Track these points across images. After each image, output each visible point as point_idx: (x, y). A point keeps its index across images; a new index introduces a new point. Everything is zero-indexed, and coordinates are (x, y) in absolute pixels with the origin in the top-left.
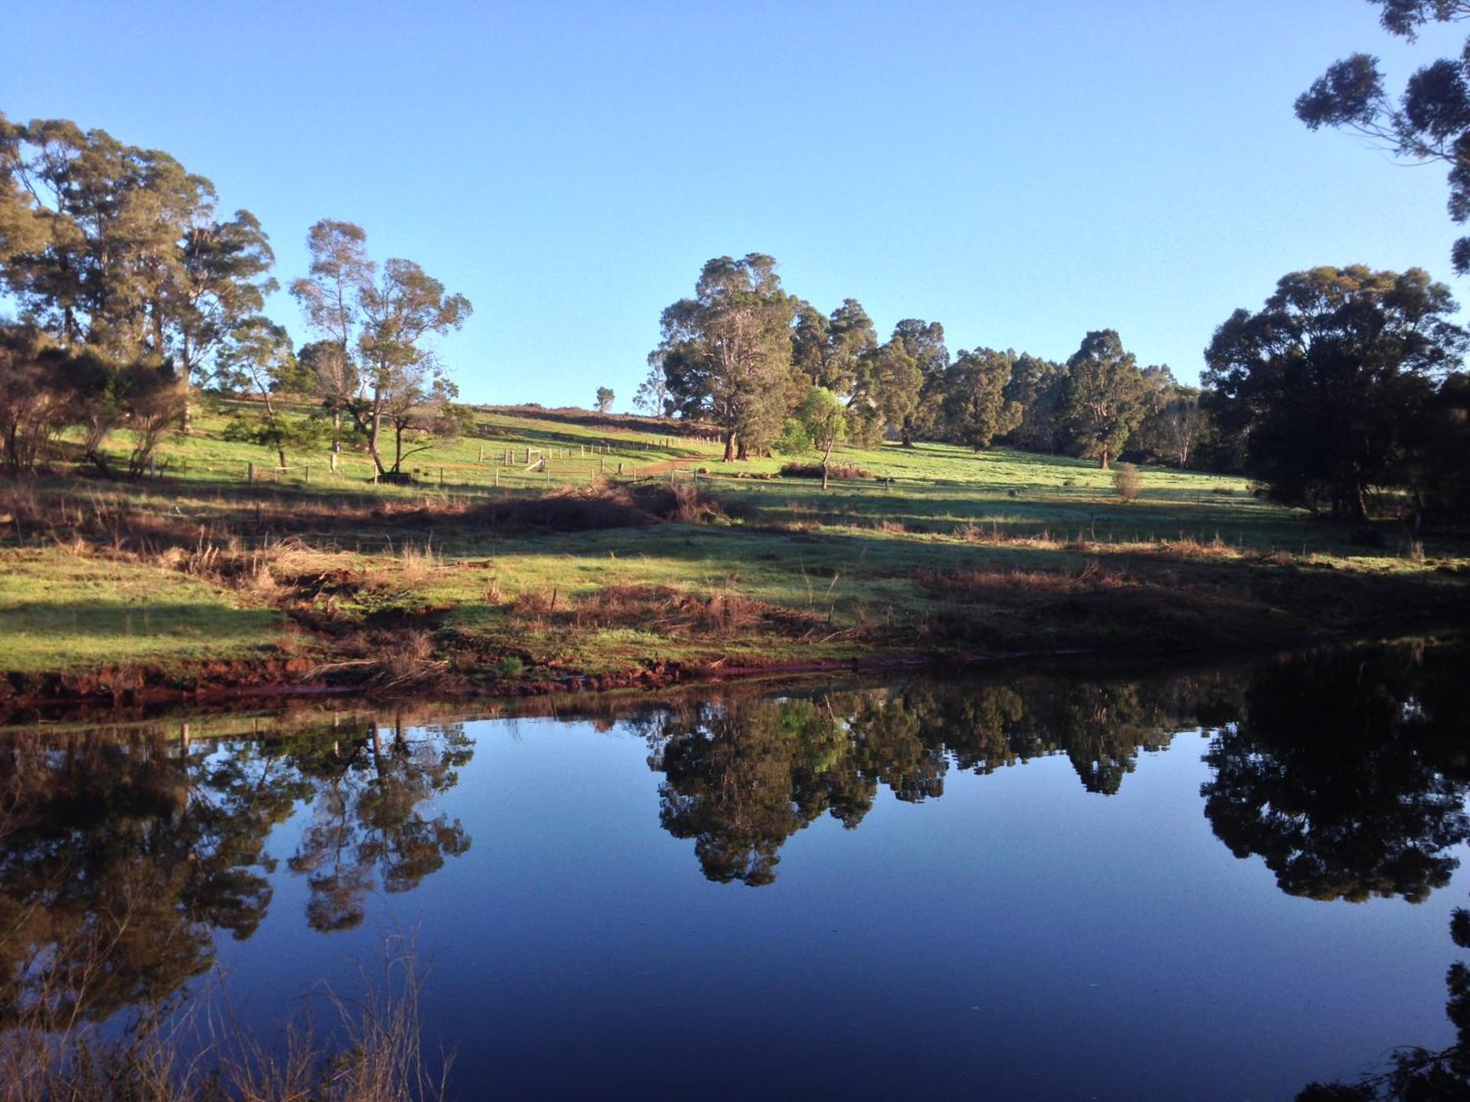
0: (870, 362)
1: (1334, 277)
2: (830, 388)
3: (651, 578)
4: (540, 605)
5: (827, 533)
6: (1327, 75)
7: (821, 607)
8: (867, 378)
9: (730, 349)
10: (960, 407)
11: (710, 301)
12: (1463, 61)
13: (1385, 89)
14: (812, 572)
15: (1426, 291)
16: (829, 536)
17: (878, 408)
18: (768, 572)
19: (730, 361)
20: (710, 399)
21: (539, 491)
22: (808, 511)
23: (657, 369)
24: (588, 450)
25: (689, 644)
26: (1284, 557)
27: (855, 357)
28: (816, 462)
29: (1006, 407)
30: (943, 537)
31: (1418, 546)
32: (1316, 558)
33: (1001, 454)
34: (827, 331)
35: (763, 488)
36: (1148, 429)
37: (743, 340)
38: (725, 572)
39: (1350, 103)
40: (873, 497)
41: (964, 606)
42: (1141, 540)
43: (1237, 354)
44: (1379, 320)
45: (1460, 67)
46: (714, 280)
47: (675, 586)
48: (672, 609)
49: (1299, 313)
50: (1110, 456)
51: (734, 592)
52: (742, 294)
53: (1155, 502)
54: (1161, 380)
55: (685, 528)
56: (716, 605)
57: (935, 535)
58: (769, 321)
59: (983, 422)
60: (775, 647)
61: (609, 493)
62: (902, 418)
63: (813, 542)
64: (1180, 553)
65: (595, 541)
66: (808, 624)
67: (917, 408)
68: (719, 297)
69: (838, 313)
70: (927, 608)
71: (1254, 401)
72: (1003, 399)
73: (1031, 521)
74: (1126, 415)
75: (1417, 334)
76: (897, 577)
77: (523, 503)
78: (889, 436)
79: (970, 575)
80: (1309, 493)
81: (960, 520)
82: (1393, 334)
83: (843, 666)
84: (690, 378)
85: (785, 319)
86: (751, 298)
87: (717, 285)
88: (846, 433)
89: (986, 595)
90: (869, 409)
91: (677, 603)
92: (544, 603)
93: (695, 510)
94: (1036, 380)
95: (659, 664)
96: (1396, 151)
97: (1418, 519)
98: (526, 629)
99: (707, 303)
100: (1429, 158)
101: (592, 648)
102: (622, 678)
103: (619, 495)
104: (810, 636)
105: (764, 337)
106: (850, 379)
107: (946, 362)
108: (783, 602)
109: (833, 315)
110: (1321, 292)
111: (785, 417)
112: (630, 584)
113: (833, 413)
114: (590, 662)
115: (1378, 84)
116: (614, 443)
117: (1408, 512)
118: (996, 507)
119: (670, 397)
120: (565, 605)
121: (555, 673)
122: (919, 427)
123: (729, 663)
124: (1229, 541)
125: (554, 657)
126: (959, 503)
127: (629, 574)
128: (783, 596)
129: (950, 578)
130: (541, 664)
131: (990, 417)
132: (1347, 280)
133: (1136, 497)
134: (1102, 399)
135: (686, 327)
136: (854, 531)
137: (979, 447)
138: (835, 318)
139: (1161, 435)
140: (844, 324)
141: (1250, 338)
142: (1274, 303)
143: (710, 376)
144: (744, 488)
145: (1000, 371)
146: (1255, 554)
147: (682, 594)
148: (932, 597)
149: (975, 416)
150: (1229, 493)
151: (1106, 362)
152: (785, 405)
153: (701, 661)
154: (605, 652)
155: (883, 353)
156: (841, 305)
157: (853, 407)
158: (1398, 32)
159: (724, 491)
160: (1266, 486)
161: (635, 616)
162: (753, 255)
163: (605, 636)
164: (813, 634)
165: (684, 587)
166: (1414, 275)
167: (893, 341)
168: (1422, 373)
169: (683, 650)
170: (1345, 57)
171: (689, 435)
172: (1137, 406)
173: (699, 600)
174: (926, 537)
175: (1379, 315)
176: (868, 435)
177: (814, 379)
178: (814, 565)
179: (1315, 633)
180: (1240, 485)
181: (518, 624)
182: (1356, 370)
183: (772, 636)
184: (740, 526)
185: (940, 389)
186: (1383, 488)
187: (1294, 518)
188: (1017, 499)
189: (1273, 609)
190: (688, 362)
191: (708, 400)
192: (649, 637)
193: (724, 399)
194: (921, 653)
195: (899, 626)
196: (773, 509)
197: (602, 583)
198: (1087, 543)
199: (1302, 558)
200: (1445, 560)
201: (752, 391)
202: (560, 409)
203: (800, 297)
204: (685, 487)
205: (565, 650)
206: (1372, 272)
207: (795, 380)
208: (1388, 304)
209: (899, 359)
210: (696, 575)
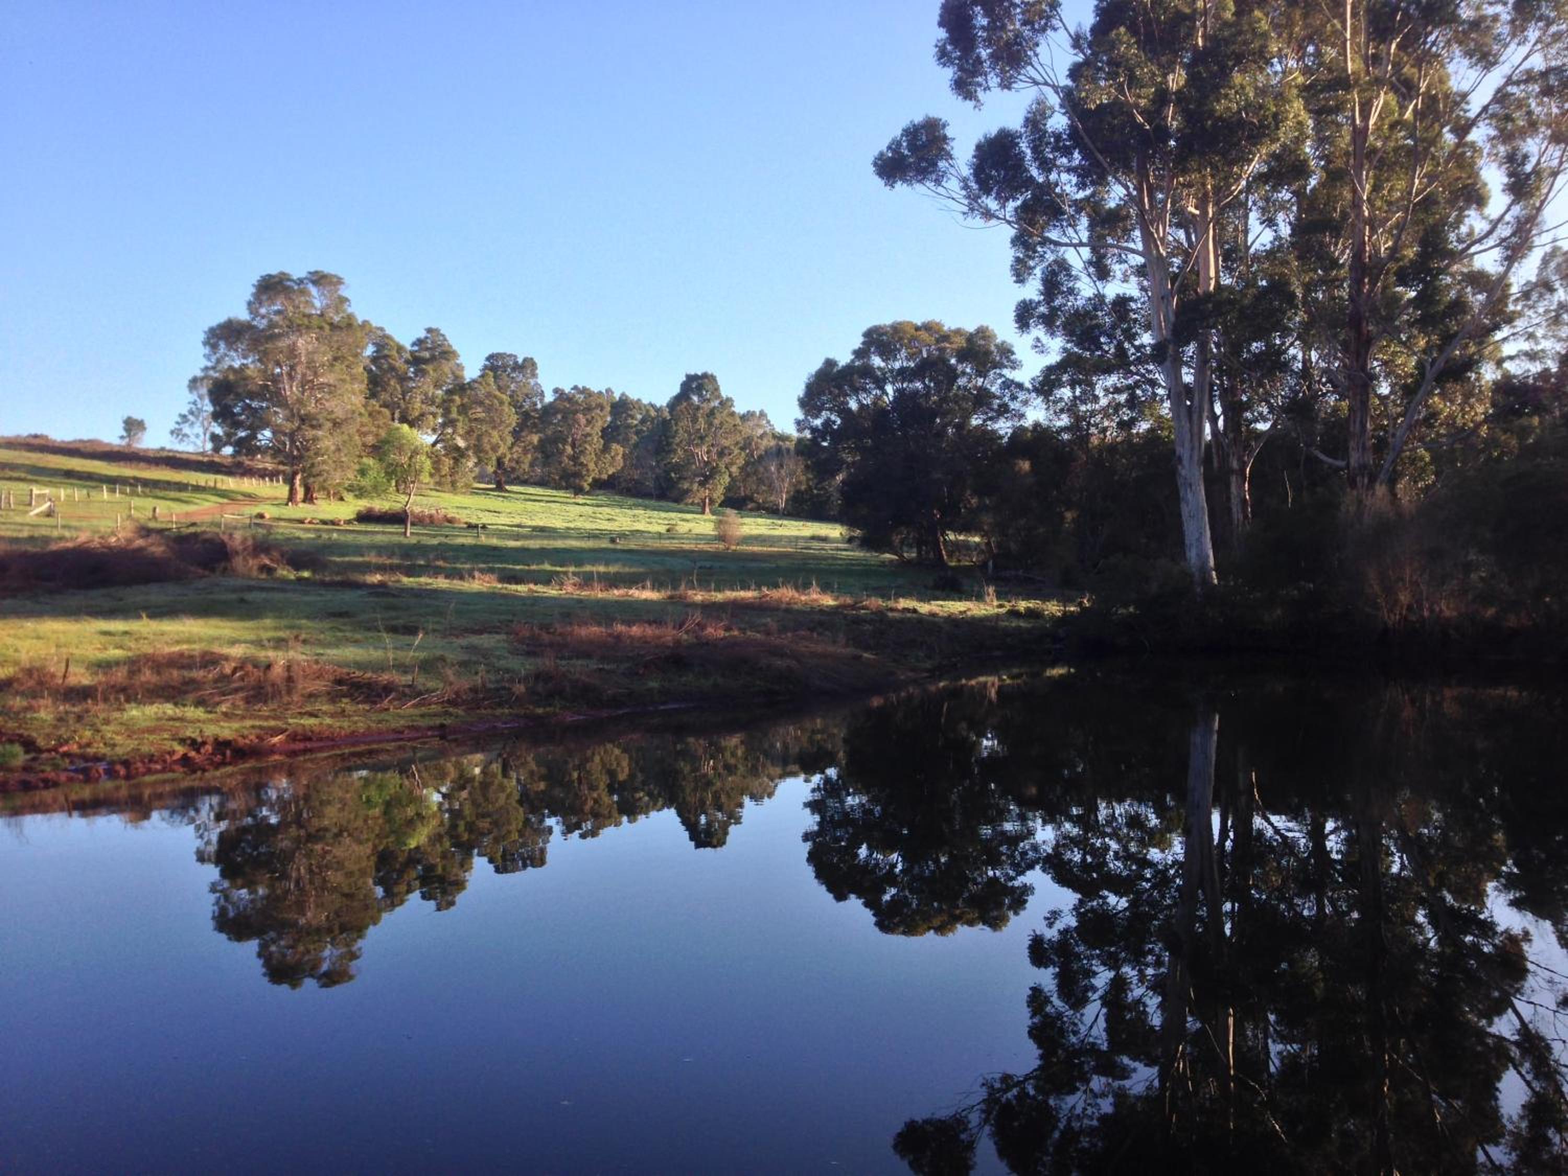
0: (457, 398)
1: (913, 331)
2: (412, 424)
3: (195, 642)
4: (48, 678)
5: (410, 585)
6: (902, 135)
7: (403, 668)
8: (454, 415)
9: (291, 378)
10: (558, 450)
11: (265, 322)
12: (1023, 130)
13: (955, 153)
14: (393, 630)
15: (993, 348)
16: (412, 589)
17: (467, 449)
18: (340, 630)
19: (291, 391)
20: (268, 433)
21: (46, 540)
22: (388, 562)
23: (201, 397)
24: (113, 491)
25: (243, 718)
26: (876, 602)
27: (439, 392)
28: (397, 507)
29: (606, 449)
30: (540, 589)
31: (991, 590)
32: (904, 603)
33: (602, 499)
34: (407, 362)
35: (335, 535)
36: (748, 475)
37: (308, 368)
38: (288, 632)
39: (924, 164)
40: (463, 545)
41: (564, 662)
42: (743, 588)
43: (828, 402)
44: (953, 375)
45: (1020, 137)
46: (269, 298)
47: (226, 650)
48: (223, 678)
49: (882, 364)
50: (712, 502)
51: (299, 655)
52: (304, 315)
53: (756, 549)
54: (758, 426)
55: (239, 582)
56: (278, 671)
57: (532, 586)
58: (338, 349)
59: (582, 464)
60: (349, 716)
61: (140, 542)
62: (494, 458)
63: (394, 596)
64: (780, 601)
65: (121, 600)
66: (388, 689)
67: (510, 448)
68: (276, 318)
69: (419, 342)
70: (522, 666)
71: (844, 449)
72: (602, 441)
73: (633, 570)
74: (726, 459)
75: (986, 389)
76: (490, 633)
77: (24, 555)
78: (480, 478)
79: (569, 629)
80: (896, 539)
81: (558, 569)
82: (965, 388)
83: (429, 733)
84: (243, 409)
85: (357, 347)
86: (315, 322)
87: (274, 304)
88: (431, 475)
89: (585, 650)
90: (458, 449)
91: (228, 670)
92: (53, 676)
93: (251, 562)
94: (635, 422)
95: (204, 743)
96: (964, 213)
97: (990, 563)
98: (30, 708)
99: (262, 324)
100: (994, 222)
101: (118, 728)
102: (156, 762)
103: (152, 544)
104: (390, 702)
105: (332, 365)
106: (434, 415)
107: (542, 400)
108: (359, 665)
109: (414, 344)
110: (901, 345)
111: (360, 457)
112: (168, 650)
113: (415, 452)
114: (114, 745)
115: (948, 148)
116: (146, 483)
117: (982, 557)
118: (596, 555)
119: (219, 431)
120: (81, 677)
121: (67, 761)
122: (513, 469)
123: (294, 737)
124: (826, 588)
125: (66, 742)
126: (557, 551)
127: (166, 638)
128: (358, 658)
129: (549, 633)
130: (49, 751)
131: (589, 459)
132: (924, 335)
133: (738, 544)
134: (703, 443)
135: (236, 350)
136: (442, 583)
137: (579, 491)
138: (416, 348)
139: (760, 481)
140: (427, 355)
141: (840, 387)
142: (860, 354)
143: (268, 408)
144: (312, 536)
145: (598, 411)
146: (849, 600)
147: (234, 659)
148: (529, 654)
149: (574, 458)
150: (825, 539)
151: (705, 405)
152: (359, 443)
153: (258, 737)
154: (134, 732)
155: (471, 388)
156: (422, 334)
157: (439, 446)
158: (965, 98)
159: (289, 539)
160: (857, 533)
161: (173, 688)
162: (316, 272)
163: (134, 713)
164: (394, 699)
165: (237, 651)
166: (983, 333)
167: (482, 376)
168: (991, 426)
169: (236, 725)
170: (918, 119)
171: (243, 475)
172: (736, 451)
173: (256, 666)
174: (522, 589)
175: (953, 369)
176: (457, 477)
177: (393, 414)
178: (394, 622)
179: (902, 677)
180: (835, 531)
181: (18, 702)
182: (934, 422)
183: (345, 703)
184: (306, 579)
185: (535, 428)
186: (960, 534)
187: (883, 564)
188: (619, 547)
189: (866, 655)
190: (240, 390)
191: (265, 436)
192: (191, 712)
193: (285, 434)
194: (517, 716)
195: (492, 686)
196: (347, 559)
197: (130, 649)
198: (690, 592)
199: (891, 604)
200: (1013, 603)
201: (319, 427)
202: (75, 441)
203: (375, 323)
204: (238, 535)
205: (81, 732)
206: (946, 328)
207: (370, 415)
208: (960, 361)
209: (489, 395)
210: (252, 637)
